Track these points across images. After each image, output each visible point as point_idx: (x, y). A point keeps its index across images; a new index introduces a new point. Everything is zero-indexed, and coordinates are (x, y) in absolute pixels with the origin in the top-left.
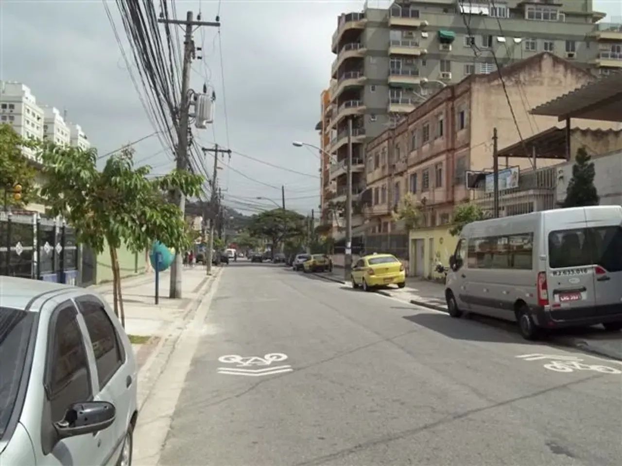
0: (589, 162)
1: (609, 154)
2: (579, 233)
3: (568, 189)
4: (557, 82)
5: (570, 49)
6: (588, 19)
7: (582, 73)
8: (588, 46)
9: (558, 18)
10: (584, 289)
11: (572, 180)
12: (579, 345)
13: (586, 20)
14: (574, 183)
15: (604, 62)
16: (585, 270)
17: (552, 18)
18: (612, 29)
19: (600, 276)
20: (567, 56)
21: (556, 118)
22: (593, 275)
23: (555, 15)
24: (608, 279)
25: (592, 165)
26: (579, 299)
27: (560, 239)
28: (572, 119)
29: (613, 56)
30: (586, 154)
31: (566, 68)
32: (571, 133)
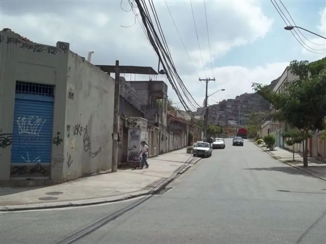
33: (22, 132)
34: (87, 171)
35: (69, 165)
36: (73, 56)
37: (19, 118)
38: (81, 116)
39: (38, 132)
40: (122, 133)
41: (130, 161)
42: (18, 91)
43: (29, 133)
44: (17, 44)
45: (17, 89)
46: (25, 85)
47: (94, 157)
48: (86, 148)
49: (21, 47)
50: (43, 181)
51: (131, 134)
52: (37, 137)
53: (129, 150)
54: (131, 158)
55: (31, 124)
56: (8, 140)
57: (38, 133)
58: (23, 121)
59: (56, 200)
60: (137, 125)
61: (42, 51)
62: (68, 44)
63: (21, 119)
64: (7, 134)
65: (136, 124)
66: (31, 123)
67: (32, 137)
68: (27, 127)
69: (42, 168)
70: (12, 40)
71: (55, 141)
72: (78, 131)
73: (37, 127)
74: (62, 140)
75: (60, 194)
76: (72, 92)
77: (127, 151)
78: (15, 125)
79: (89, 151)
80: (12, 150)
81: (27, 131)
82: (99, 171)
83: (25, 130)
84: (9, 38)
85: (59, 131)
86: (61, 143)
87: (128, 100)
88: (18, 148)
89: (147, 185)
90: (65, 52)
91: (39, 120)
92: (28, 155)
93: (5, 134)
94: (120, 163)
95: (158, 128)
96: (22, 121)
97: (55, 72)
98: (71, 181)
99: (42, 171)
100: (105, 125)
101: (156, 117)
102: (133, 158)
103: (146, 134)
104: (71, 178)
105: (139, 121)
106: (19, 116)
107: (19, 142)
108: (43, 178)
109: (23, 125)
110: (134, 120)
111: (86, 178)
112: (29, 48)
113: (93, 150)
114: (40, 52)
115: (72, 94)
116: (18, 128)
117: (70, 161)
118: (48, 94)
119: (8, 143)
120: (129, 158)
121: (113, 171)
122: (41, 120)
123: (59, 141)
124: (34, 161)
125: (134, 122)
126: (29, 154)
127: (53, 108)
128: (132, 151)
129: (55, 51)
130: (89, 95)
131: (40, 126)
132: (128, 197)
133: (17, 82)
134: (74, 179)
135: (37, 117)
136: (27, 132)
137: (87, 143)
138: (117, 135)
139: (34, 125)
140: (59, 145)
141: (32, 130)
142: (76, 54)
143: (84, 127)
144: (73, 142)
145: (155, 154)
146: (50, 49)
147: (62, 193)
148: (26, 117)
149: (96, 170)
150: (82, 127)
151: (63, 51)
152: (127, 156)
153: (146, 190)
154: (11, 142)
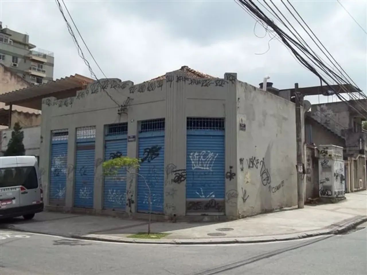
0: (21, 131)
1: (32, 127)
2: (13, 169)
3: (9, 144)
4: (6, 82)
5: (15, 61)
6: (26, 46)
7: (20, 79)
8: (25, 62)
9: (9, 42)
10: (14, 198)
11: (11, 139)
12: (10, 227)
13: (25, 47)
14: (12, 141)
15: (34, 73)
16: (15, 188)
17: (5, 42)
18: (39, 55)
19: (23, 191)
20: (12, 65)
21: (4, 104)
22: (19, 190)
23: (7, 40)
24: (27, 193)
25: (22, 132)
26: (11, 204)
27: (3, 173)
28: (13, 106)
29: (39, 70)
30: (20, 126)
31: (12, 75)
32: (12, 113)
33: (195, 168)
34: (266, 207)
35: (244, 200)
36: (242, 86)
37: (192, 154)
38: (256, 148)
39: (210, 166)
40: (311, 164)
41: (323, 196)
42: (189, 127)
43: (202, 168)
44: (186, 81)
45: (188, 125)
46: (196, 120)
47: (275, 192)
48: (265, 182)
49: (189, 84)
50: (218, 217)
51: (322, 164)
52: (209, 172)
53: (321, 183)
54: (323, 193)
55: (203, 160)
56: (182, 176)
57: (211, 168)
58: (196, 157)
59: (224, 236)
60: (329, 154)
61: (209, 85)
62: (236, 74)
63: (193, 155)
64: (181, 170)
65: (326, 153)
66: (204, 158)
67: (205, 172)
68: (200, 162)
69: (216, 203)
70: (181, 78)
71: (228, 176)
72: (253, 164)
73: (209, 162)
74: (235, 175)
75: (230, 230)
76: (243, 123)
77: (319, 184)
78: (188, 161)
79: (268, 185)
80: (186, 186)
81: (200, 166)
82: (282, 208)
83: (197, 165)
84: (179, 76)
85: (231, 165)
86: (234, 177)
87: (325, 125)
88: (192, 183)
89: (333, 224)
90: (233, 83)
91: (211, 155)
92: (202, 191)
93: (179, 170)
94: (310, 199)
95: (365, 156)
96: (194, 157)
97: (224, 105)
98: (247, 218)
99: (217, 207)
100: (287, 156)
101: (361, 143)
102: (327, 193)
103: (341, 164)
104: (248, 214)
105: (331, 149)
106: (191, 152)
107: (193, 178)
108: (217, 214)
109: (196, 161)
110: (324, 149)
111: (265, 214)
112: (197, 84)
113: (274, 184)
114: (208, 86)
115: (243, 125)
116: (191, 164)
117: (246, 196)
118: (218, 128)
119: (182, 179)
120: (321, 192)
121: (299, 207)
122: (213, 155)
123: (232, 176)
124: (208, 196)
125: (324, 151)
126: (203, 189)
127: (224, 141)
128: (325, 184)
129: (223, 83)
130: (264, 125)
131: (211, 161)
132: (303, 236)
133: (188, 118)
134: (252, 216)
135: (209, 151)
136: (200, 168)
137: (265, 176)
138: (302, 167)
139: (206, 160)
140: (232, 180)
141: (205, 165)
142: (246, 83)
143: (261, 159)
144: (248, 176)
145: (361, 188)
146: (218, 82)
147: (233, 229)
148: (198, 153)
149: (279, 206)
150: (258, 160)
151: (231, 82)
152: (319, 190)
153: (327, 229)
154: (185, 178)
